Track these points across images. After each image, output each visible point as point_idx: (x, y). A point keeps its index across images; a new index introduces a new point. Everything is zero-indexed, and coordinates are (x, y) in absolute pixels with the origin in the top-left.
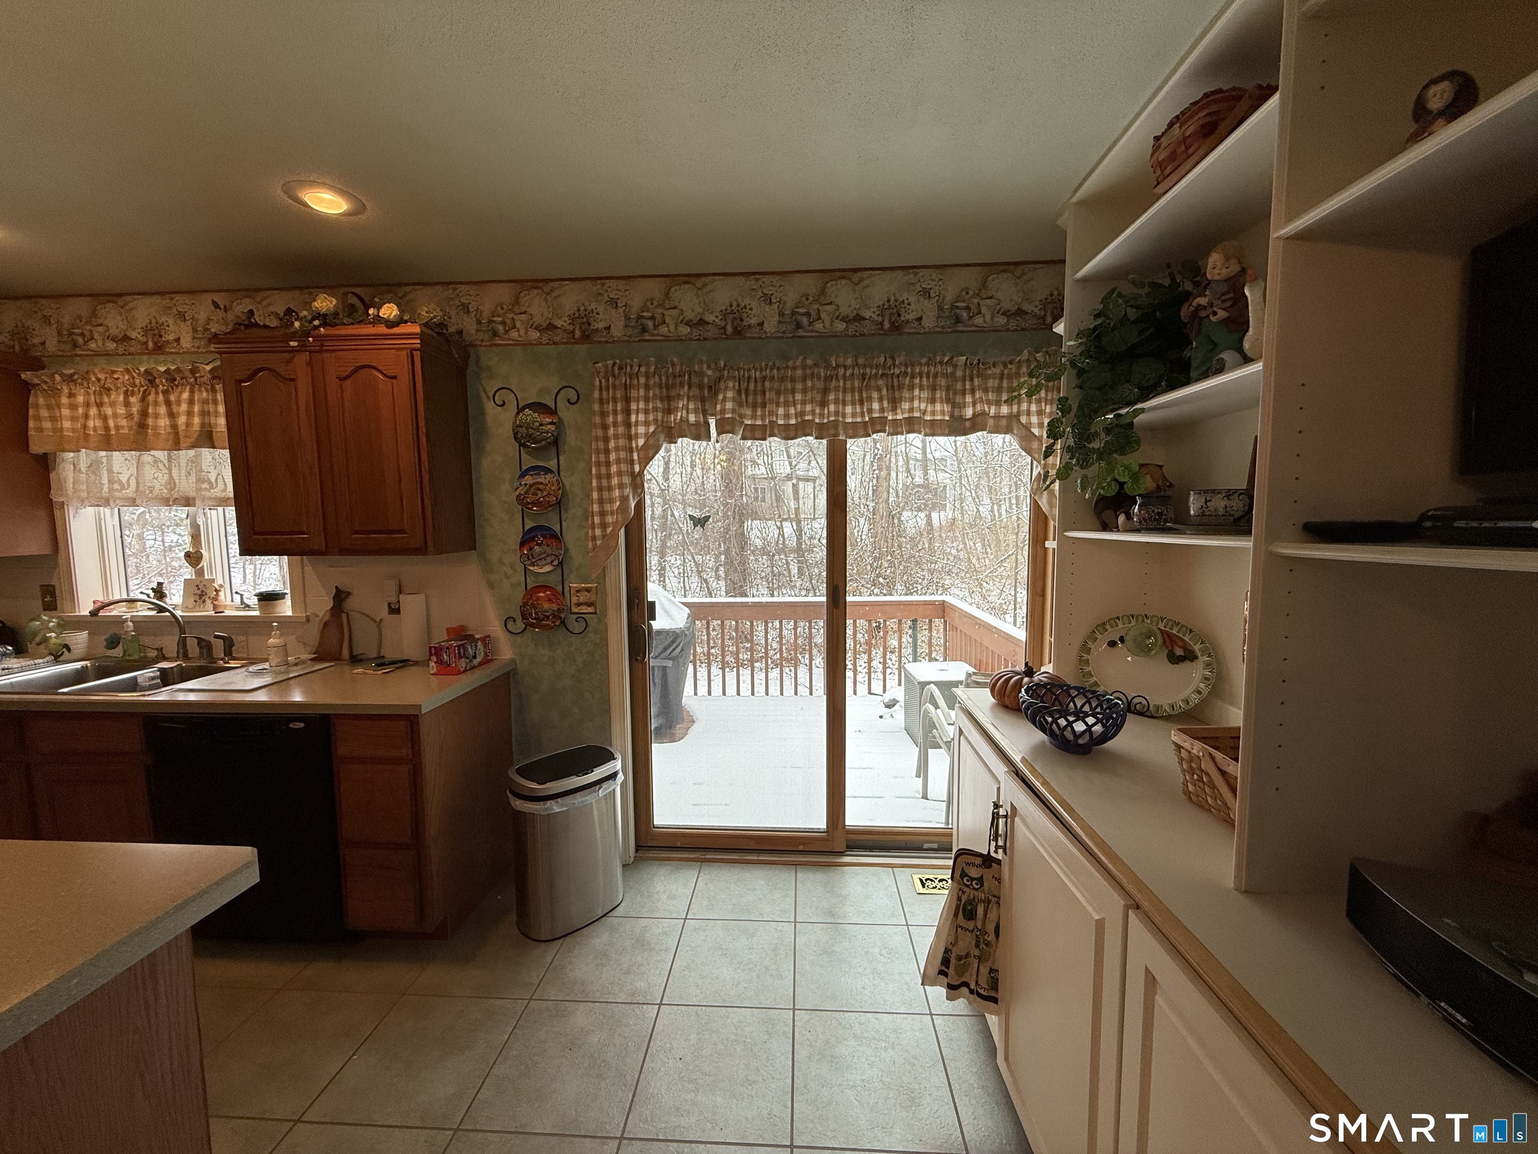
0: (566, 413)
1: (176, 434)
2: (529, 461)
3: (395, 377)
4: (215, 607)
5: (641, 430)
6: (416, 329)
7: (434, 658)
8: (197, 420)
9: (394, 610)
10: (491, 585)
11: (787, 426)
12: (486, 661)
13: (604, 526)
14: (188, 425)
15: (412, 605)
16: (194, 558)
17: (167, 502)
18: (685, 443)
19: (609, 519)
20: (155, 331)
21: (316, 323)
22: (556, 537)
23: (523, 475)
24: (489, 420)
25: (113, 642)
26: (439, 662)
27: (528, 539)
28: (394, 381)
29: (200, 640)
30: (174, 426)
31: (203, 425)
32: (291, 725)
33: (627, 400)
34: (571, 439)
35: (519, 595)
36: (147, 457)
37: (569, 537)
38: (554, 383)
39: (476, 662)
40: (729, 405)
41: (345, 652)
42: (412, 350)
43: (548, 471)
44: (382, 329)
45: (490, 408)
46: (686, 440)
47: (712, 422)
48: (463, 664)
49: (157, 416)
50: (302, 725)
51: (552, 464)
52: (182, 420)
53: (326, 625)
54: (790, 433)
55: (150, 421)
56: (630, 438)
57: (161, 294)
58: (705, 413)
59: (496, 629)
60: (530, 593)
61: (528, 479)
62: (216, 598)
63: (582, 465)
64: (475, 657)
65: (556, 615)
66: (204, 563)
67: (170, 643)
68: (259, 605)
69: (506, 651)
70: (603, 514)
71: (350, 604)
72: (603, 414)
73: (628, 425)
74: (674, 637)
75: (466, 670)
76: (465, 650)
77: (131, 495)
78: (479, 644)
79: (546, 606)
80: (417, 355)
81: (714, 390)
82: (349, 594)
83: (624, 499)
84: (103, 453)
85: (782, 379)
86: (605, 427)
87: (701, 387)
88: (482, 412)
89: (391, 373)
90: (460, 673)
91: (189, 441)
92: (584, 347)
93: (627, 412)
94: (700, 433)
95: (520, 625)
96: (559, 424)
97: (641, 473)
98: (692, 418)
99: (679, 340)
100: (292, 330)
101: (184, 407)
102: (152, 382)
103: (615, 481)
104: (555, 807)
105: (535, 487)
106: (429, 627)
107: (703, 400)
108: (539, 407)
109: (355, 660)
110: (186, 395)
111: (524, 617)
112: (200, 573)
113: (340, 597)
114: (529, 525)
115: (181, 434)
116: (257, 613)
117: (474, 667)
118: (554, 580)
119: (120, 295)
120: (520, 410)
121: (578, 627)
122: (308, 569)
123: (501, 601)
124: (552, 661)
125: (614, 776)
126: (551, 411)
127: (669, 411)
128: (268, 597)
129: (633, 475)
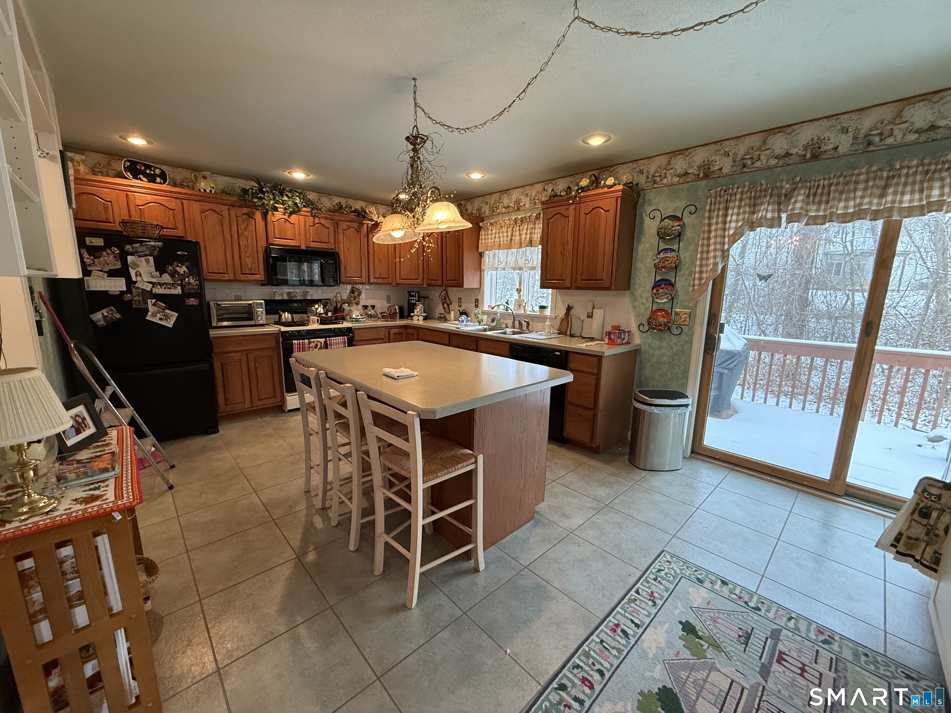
0: (687, 219)
1: (521, 242)
2: (663, 246)
3: (608, 211)
4: (524, 310)
5: (733, 225)
6: (621, 187)
7: (607, 337)
8: (528, 236)
9: (590, 316)
10: (634, 308)
11: (845, 215)
12: (628, 343)
13: (700, 279)
14: (526, 238)
15: (598, 314)
16: (519, 291)
17: (514, 269)
18: (762, 231)
19: (704, 275)
20: (518, 202)
21: (580, 191)
22: (672, 285)
23: (659, 253)
24: (645, 226)
25: (493, 321)
26: (610, 338)
27: (657, 285)
28: (608, 213)
29: (520, 322)
30: (520, 239)
31: (530, 238)
32: (556, 353)
33: (727, 209)
34: (688, 233)
35: (648, 313)
36: (510, 252)
37: (679, 286)
38: (683, 204)
39: (624, 342)
40: (799, 205)
41: (568, 333)
42: (618, 197)
43: (672, 250)
44: (606, 190)
45: (647, 220)
46: (763, 229)
47: (784, 216)
48: (619, 341)
49: (515, 235)
50: (559, 353)
51: (675, 247)
52: (523, 237)
53: (562, 320)
54: (846, 218)
55: (513, 238)
56: (724, 230)
57: (521, 187)
58: (779, 211)
59: (634, 328)
60: (654, 312)
61: (662, 255)
62: (525, 307)
63: (693, 247)
64: (624, 339)
65: (666, 324)
66: (522, 293)
67: (510, 322)
68: (539, 311)
69: (637, 340)
70: (701, 272)
71: (572, 312)
72: (710, 218)
73: (725, 223)
75: (620, 344)
76: (621, 335)
77: (503, 266)
78: (627, 334)
79: (661, 319)
80: (619, 199)
81: (788, 196)
82: (573, 308)
83: (716, 264)
84: (497, 251)
85: (847, 183)
86: (710, 225)
87: (779, 196)
88: (642, 222)
89: (607, 209)
90: (617, 345)
91: (526, 244)
92: (704, 182)
93: (726, 215)
94: (775, 223)
95: (646, 328)
96: (683, 226)
97: (728, 250)
98: (769, 215)
99: (769, 168)
100: (571, 195)
101: (525, 231)
102: (516, 222)
103: (712, 254)
104: (656, 410)
105: (665, 259)
106: (603, 325)
107: (779, 203)
108: (673, 217)
109: (572, 336)
110: (526, 227)
111: (649, 323)
112: (520, 297)
113: (569, 308)
114: (658, 278)
115: (523, 242)
116: (538, 314)
117: (623, 344)
118: (668, 307)
119: (508, 190)
120: (662, 220)
121: (676, 332)
122: (558, 296)
123: (638, 316)
124: (660, 348)
125: (687, 406)
126: (679, 219)
127: (754, 213)
128: (542, 308)
129: (723, 251)
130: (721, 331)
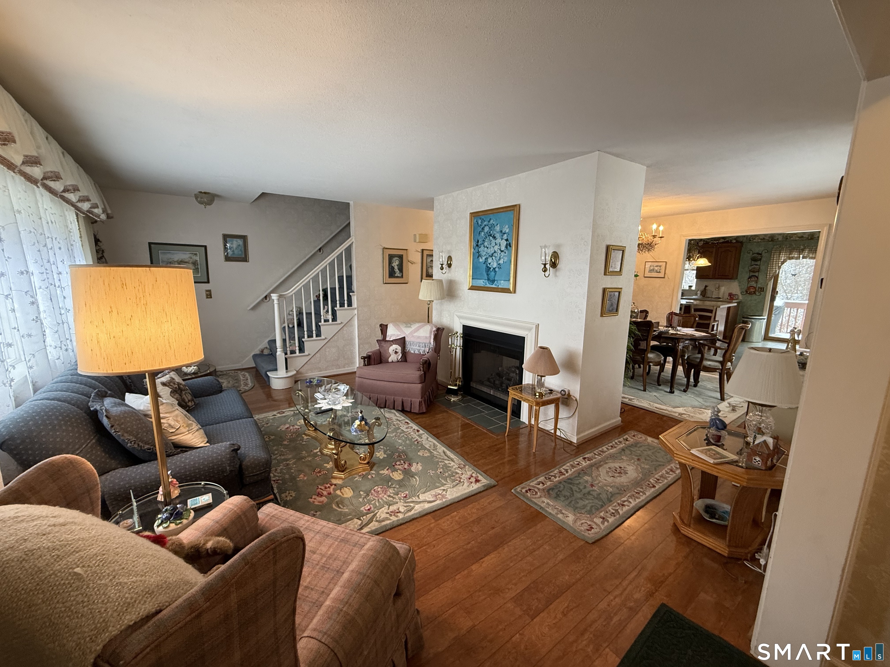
0: (764, 254)
2: (753, 263)
5: (783, 258)
9: (718, 289)
10: (740, 286)
13: (769, 275)
15: (722, 288)
18: (793, 261)
22: (757, 277)
23: (751, 266)
24: (745, 256)
26: (731, 297)
27: (750, 277)
33: (780, 252)
34: (763, 259)
35: (746, 287)
37: (760, 277)
38: (762, 249)
39: (736, 298)
40: (806, 253)
43: (757, 265)
45: (746, 254)
47: (801, 256)
53: (702, 291)
56: (779, 259)
58: (800, 255)
59: (739, 293)
60: (748, 287)
63: (766, 264)
65: (754, 292)
69: (741, 297)
71: (707, 288)
72: (774, 255)
73: (780, 257)
74: (778, 307)
81: (803, 250)
82: (708, 286)
83: (776, 271)
86: (773, 257)
87: (799, 250)
88: (744, 254)
92: (771, 243)
93: (780, 255)
94: (798, 258)
95: (745, 293)
96: (762, 257)
97: (781, 266)
98: (796, 256)
103: (774, 267)
104: (753, 320)
105: (753, 268)
107: (799, 252)
108: (758, 254)
111: (747, 292)
113: (706, 286)
114: (751, 275)
118: (755, 285)
120: (753, 254)
121: (758, 294)
123: (741, 289)
124: (751, 300)
125: (764, 319)
126: (761, 254)
127: (790, 254)
128: (690, 287)
129: (779, 266)
130: (777, 294)
